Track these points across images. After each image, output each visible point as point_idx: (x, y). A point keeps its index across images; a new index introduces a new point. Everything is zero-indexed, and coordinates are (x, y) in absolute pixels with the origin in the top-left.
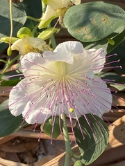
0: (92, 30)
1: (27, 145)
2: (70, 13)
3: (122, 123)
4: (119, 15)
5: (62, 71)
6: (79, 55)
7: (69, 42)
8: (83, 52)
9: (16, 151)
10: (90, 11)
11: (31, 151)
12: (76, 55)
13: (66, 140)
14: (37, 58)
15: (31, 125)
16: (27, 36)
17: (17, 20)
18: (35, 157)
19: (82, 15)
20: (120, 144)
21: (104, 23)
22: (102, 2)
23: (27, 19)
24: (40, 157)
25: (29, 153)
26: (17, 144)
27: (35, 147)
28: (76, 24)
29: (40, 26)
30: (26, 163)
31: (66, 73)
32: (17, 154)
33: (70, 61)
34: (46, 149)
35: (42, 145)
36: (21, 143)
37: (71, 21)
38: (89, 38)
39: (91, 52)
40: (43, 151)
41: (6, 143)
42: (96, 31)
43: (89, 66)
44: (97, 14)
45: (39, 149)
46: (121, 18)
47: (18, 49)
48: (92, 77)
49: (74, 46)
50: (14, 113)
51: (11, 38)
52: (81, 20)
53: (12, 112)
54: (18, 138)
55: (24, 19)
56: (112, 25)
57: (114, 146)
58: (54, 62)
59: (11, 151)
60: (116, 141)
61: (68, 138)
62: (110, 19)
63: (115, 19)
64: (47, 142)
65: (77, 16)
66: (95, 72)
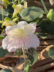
0: (30, 17)
1: (12, 60)
2: (23, 11)
3: (45, 51)
4: (40, 11)
5: (21, 32)
6: (26, 26)
7: (22, 21)
8: (27, 25)
9: (8, 62)
10: (29, 10)
11: (14, 62)
12: (25, 26)
13: (24, 57)
14: (10, 28)
15: (10, 52)
16: (8, 20)
17: (5, 15)
18: (15, 64)
19: (27, 12)
20: (45, 58)
21: (34, 14)
22: (34, 7)
23: (9, 15)
24: (17, 64)
25: (13, 63)
26: (9, 60)
27: (15, 60)
28: (25, 15)
29: (13, 17)
30: (12, 67)
31: (23, 33)
32: (9, 63)
33: (23, 28)
34: (19, 61)
35: (17, 60)
36: (10, 59)
37: (23, 14)
38: (29, 20)
39: (30, 25)
40: (18, 62)
41: (5, 60)
42: (32, 17)
43: (30, 30)
44: (32, 11)
45: (17, 61)
46: (41, 12)
47: (5, 25)
48: (32, 34)
49: (24, 23)
50: (4, 48)
51: (3, 21)
52: (26, 13)
53: (3, 48)
54: (9, 58)
55: (8, 15)
56: (37, 15)
57: (42, 59)
58: (18, 29)
59: (7, 62)
60: (43, 57)
61: (25, 57)
62: (37, 13)
63: (39, 13)
64: (19, 59)
65: (25, 12)
66: (33, 32)
